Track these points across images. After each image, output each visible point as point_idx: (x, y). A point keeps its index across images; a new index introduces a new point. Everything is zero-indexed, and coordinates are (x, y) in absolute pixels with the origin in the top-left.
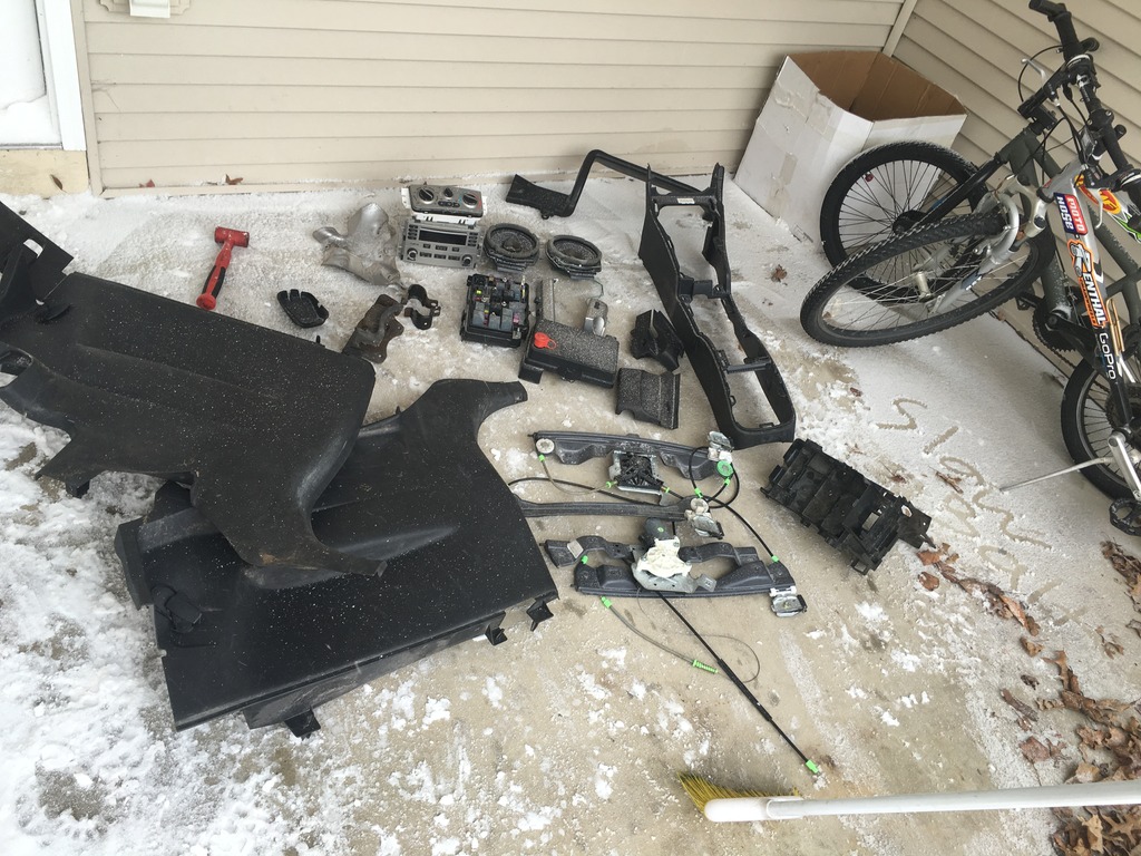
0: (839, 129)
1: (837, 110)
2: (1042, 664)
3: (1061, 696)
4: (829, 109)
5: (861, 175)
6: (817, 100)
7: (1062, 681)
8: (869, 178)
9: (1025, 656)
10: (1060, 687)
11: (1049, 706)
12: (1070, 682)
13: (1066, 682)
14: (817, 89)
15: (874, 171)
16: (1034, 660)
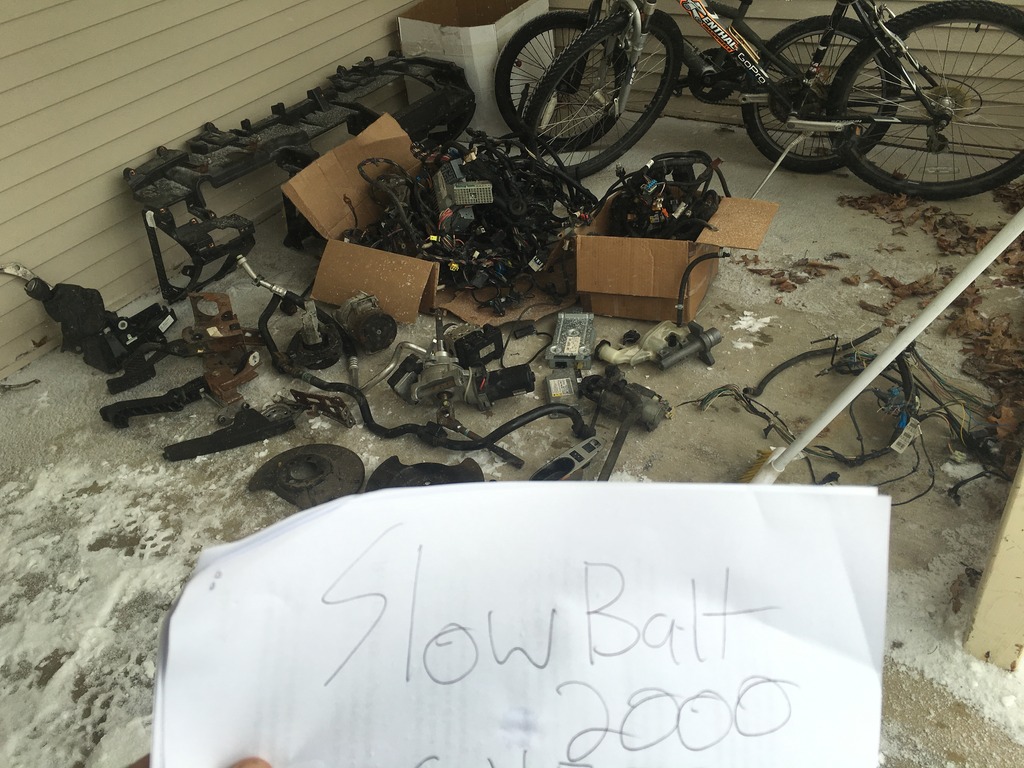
0: (473, 43)
1: (463, 30)
2: (866, 286)
3: (894, 294)
4: (457, 34)
5: (512, 65)
6: (443, 33)
7: (887, 287)
8: (519, 64)
9: (853, 288)
10: (888, 291)
11: (893, 304)
12: (891, 283)
13: (889, 286)
14: (437, 26)
15: (520, 57)
16: (860, 287)
